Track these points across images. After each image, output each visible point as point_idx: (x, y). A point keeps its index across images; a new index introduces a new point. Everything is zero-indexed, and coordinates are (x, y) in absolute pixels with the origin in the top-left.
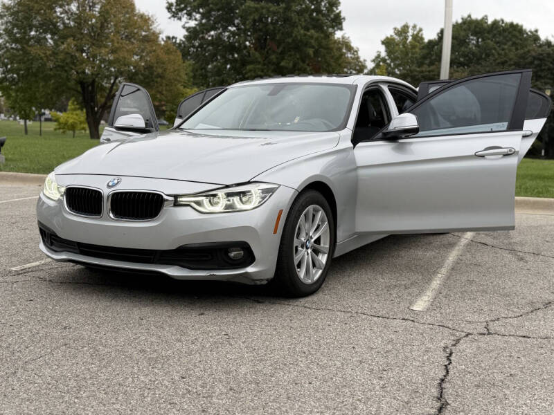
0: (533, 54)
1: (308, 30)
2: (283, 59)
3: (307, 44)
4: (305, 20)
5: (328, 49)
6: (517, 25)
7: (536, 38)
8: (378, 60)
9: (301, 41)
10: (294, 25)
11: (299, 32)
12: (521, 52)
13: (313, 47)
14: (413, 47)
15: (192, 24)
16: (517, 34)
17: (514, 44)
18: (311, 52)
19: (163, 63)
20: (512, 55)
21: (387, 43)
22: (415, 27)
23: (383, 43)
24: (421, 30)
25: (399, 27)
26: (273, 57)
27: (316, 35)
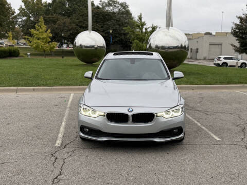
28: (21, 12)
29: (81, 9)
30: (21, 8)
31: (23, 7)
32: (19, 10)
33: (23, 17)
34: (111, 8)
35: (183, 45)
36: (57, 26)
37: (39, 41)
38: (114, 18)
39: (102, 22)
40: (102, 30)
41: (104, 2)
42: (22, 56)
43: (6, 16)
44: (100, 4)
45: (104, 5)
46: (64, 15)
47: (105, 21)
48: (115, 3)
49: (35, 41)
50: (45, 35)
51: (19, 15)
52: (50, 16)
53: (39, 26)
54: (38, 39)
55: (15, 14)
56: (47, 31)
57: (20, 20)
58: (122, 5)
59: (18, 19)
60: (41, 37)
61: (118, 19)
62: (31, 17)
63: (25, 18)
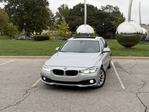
0: (97, 13)
1: (40, 6)
2: (33, 14)
3: (40, 10)
4: (39, 3)
5: (46, 11)
6: (92, 5)
7: (97, 9)
8: (57, 13)
9: (38, 9)
10: (36, 5)
11: (38, 7)
12: (94, 12)
13: (42, 11)
14: (66, 10)
15: (6, 4)
16: (92, 7)
17: (92, 10)
18: (41, 12)
19: (3, 17)
20: (92, 13)
21: (59, 9)
22: (66, 5)
23: (58, 9)
24: (67, 6)
25: (62, 5)
26: (31, 13)
27: (42, 7)
28: (57, 15)
29: (89, 12)
30: (57, 12)
31: (58, 12)
32: (56, 14)
33: (58, 17)
34: (108, 10)
35: (139, 32)
36: (74, 22)
37: (62, 31)
38: (108, 16)
39: (101, 19)
40: (101, 24)
41: (104, 7)
42: (51, 40)
43: (47, 18)
44: (101, 8)
45: (104, 8)
46: (79, 16)
47: (103, 18)
48: (110, 7)
49: (60, 31)
50: (65, 28)
51: (56, 16)
52: (71, 17)
53: (62, 22)
54: (62, 30)
55: (54, 16)
56: (67, 25)
57: (56, 19)
58: (115, 8)
59: (55, 19)
60: (63, 29)
61: (111, 17)
62: (62, 18)
63: (59, 18)
